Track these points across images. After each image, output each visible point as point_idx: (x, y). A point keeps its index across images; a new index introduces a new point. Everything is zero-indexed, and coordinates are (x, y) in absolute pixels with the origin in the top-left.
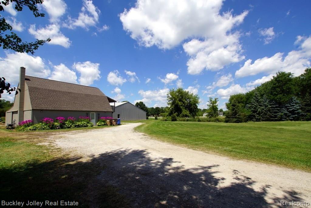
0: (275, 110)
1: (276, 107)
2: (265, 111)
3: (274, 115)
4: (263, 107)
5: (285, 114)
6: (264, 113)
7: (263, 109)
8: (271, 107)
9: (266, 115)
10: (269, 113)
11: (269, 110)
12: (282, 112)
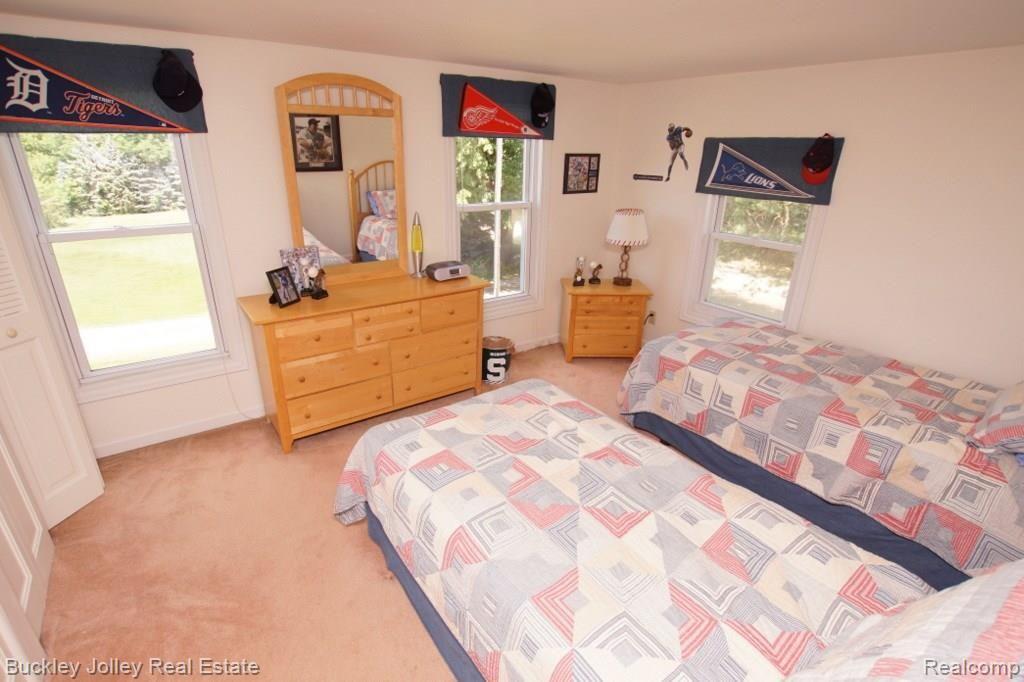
0: (142, 183)
1: (144, 176)
2: (117, 186)
3: (143, 197)
4: (108, 176)
5: (165, 193)
6: (116, 192)
7: (110, 181)
8: (131, 175)
9: (121, 196)
10: (127, 190)
11: (128, 184)
12: (160, 189)
